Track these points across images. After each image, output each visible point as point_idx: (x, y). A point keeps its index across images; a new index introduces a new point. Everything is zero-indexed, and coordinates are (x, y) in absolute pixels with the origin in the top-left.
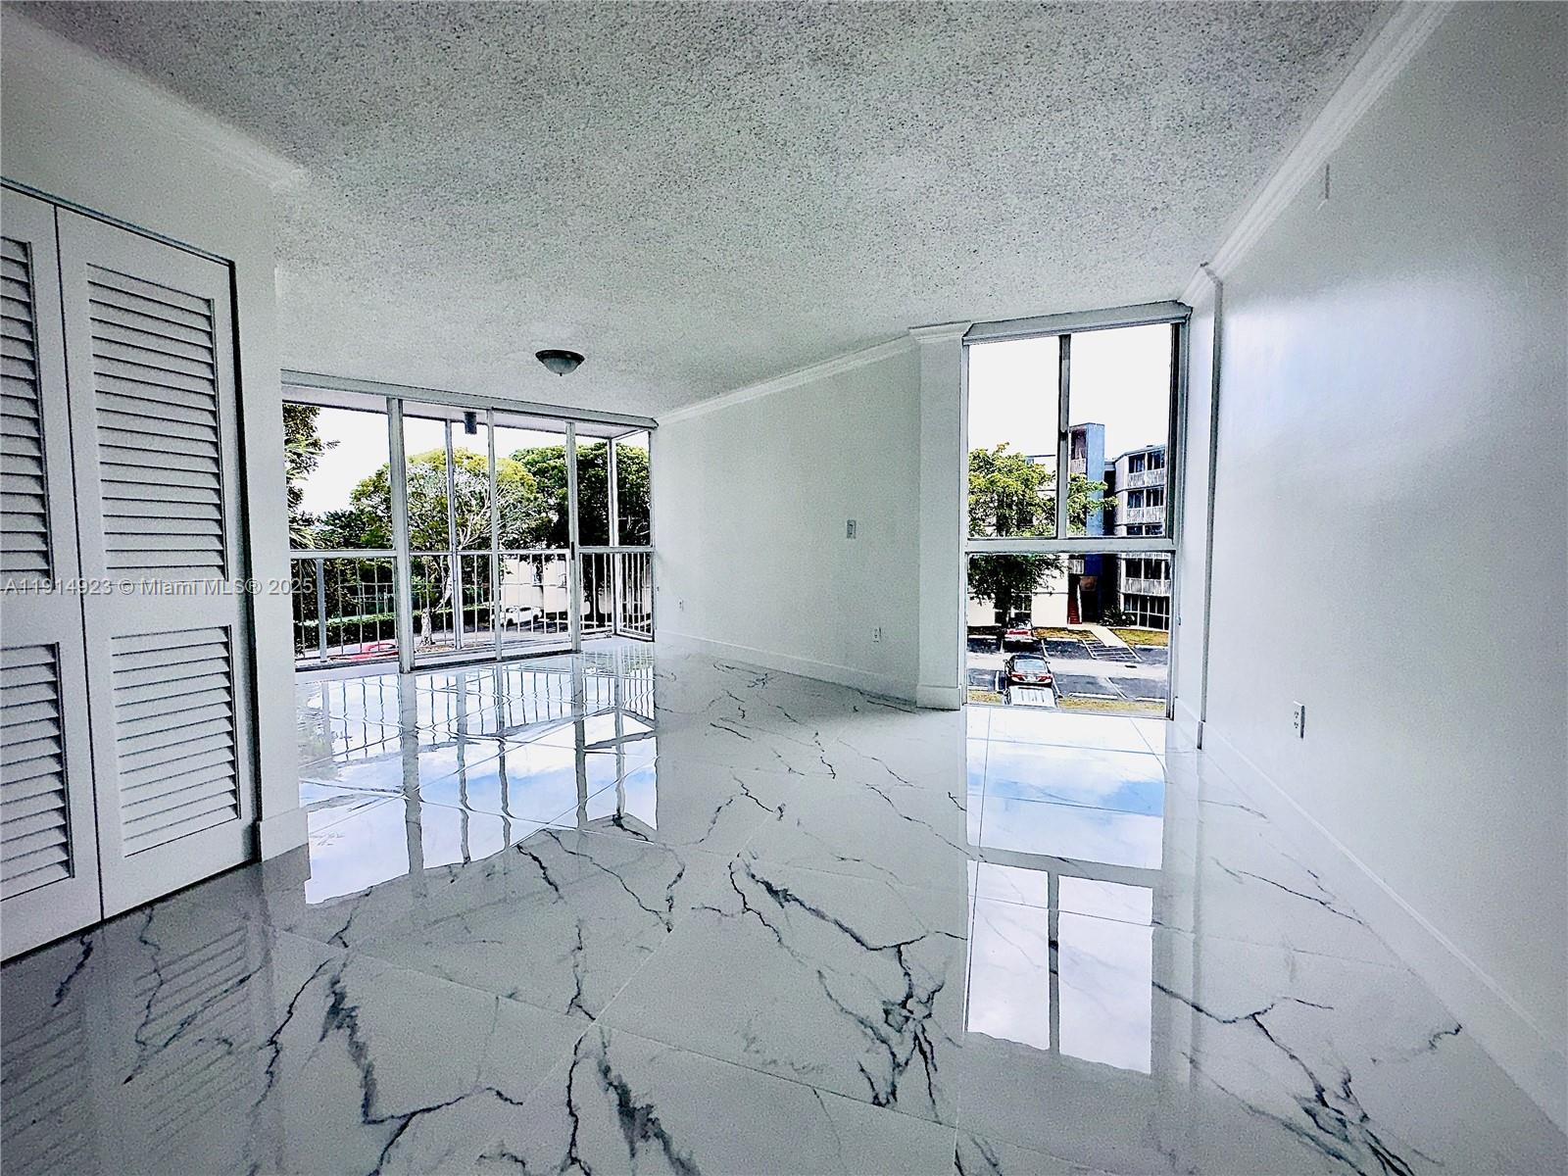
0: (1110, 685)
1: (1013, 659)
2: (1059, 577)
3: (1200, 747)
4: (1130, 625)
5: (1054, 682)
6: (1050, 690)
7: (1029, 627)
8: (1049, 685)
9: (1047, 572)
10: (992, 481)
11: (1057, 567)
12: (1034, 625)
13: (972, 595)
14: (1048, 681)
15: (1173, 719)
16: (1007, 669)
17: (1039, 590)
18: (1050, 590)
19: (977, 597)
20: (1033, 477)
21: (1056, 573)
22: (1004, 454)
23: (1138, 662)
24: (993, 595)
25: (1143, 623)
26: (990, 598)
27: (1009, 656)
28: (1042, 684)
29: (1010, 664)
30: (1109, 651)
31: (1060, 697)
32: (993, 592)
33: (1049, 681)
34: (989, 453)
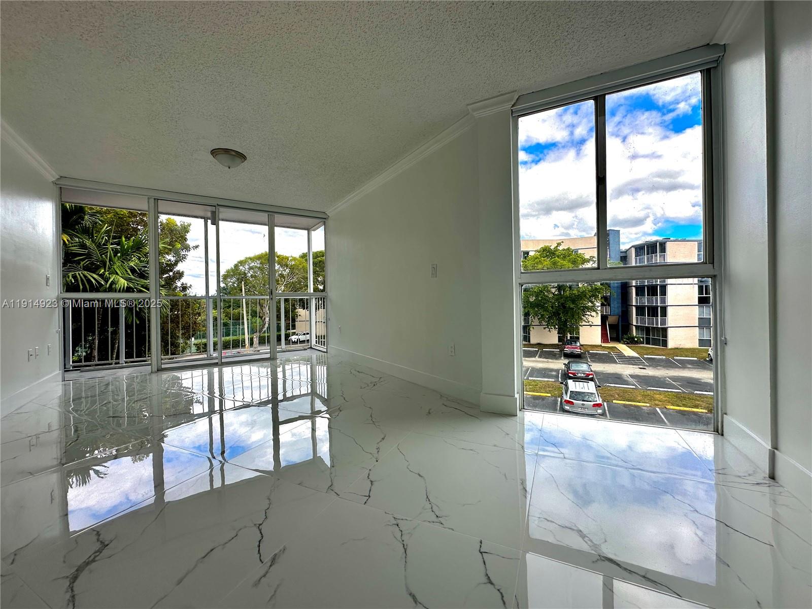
0: (631, 380)
1: (569, 363)
2: (595, 316)
3: (772, 477)
4: (640, 344)
5: (595, 377)
6: (593, 383)
7: (578, 344)
8: (592, 380)
9: (588, 313)
10: (554, 263)
11: (594, 311)
12: (582, 343)
13: (545, 326)
14: (590, 377)
15: (722, 435)
16: (566, 369)
17: (584, 323)
18: (590, 323)
19: (548, 327)
20: (578, 260)
21: (594, 314)
22: (561, 248)
23: (647, 366)
24: (557, 327)
25: (648, 343)
26: (555, 328)
27: (566, 361)
28: (587, 378)
29: (567, 366)
30: (627, 359)
31: (599, 387)
32: (557, 325)
33: (592, 376)
34: (552, 248)
